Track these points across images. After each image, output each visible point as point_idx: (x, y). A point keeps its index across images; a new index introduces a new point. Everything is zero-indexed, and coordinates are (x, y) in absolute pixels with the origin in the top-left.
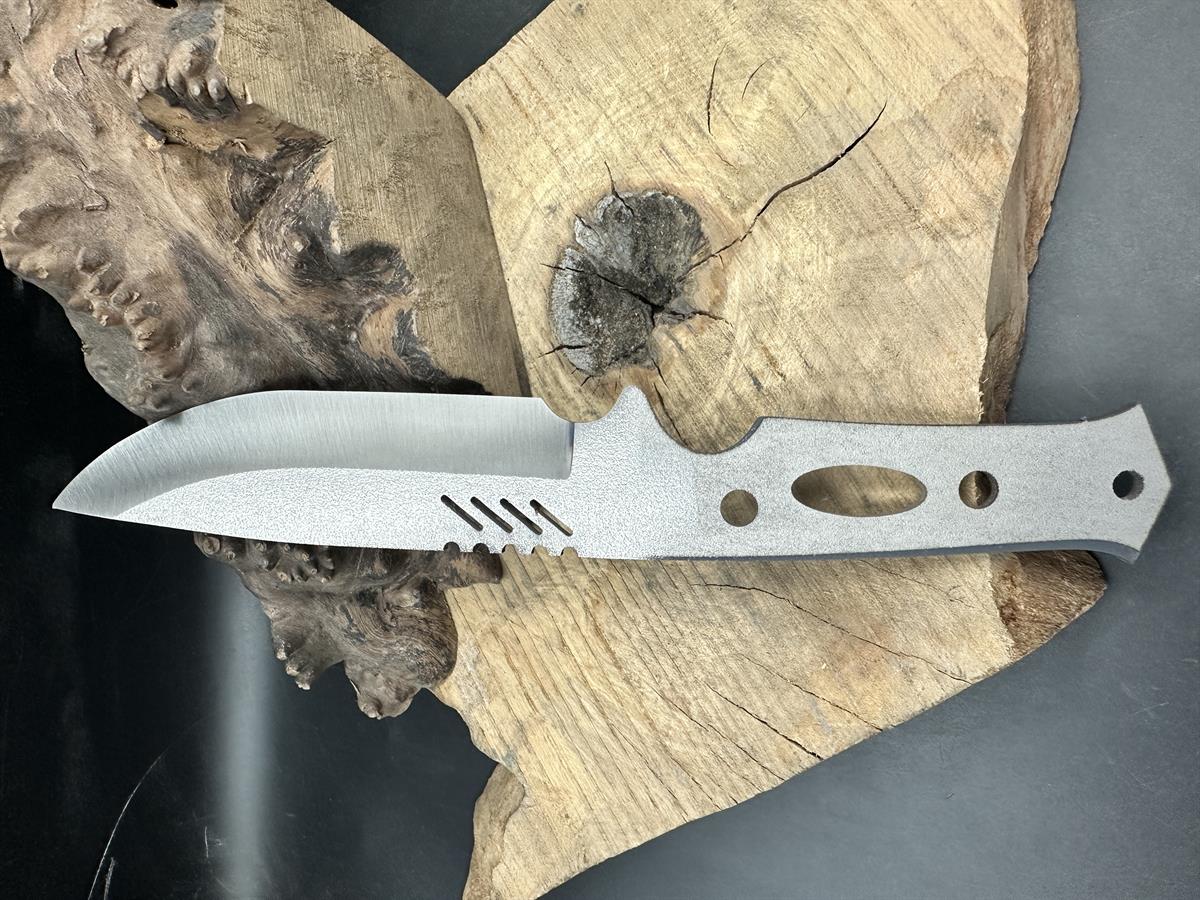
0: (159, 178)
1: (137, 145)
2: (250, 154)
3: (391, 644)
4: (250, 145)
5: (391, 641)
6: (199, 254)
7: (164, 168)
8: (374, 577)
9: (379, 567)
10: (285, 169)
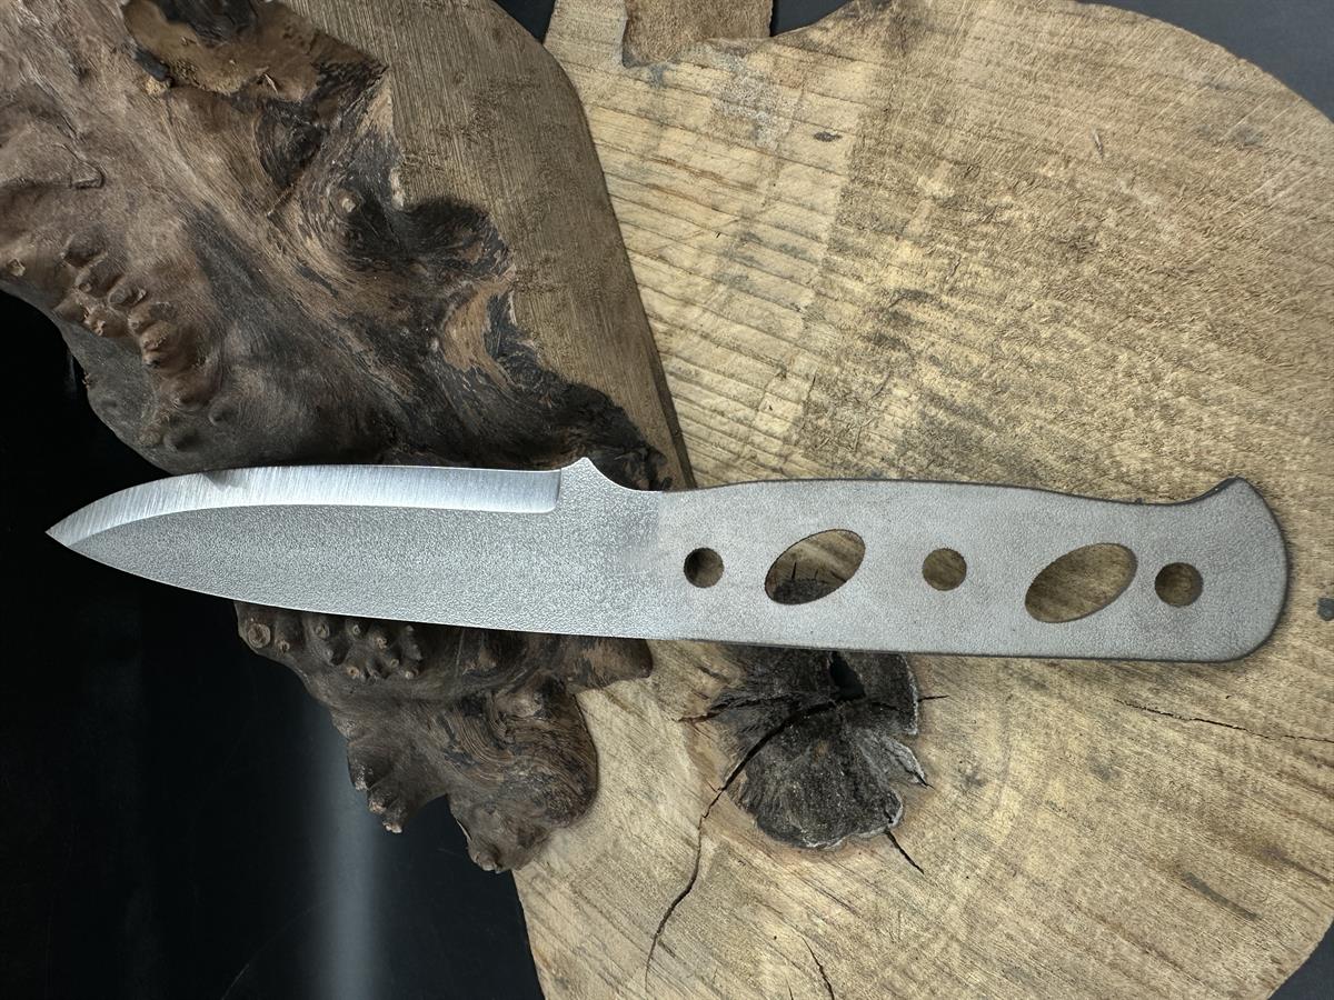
1: (134, 89)
2: (284, 95)
3: (508, 768)
5: (508, 763)
6: (221, 234)
8: (477, 675)
9: (485, 661)
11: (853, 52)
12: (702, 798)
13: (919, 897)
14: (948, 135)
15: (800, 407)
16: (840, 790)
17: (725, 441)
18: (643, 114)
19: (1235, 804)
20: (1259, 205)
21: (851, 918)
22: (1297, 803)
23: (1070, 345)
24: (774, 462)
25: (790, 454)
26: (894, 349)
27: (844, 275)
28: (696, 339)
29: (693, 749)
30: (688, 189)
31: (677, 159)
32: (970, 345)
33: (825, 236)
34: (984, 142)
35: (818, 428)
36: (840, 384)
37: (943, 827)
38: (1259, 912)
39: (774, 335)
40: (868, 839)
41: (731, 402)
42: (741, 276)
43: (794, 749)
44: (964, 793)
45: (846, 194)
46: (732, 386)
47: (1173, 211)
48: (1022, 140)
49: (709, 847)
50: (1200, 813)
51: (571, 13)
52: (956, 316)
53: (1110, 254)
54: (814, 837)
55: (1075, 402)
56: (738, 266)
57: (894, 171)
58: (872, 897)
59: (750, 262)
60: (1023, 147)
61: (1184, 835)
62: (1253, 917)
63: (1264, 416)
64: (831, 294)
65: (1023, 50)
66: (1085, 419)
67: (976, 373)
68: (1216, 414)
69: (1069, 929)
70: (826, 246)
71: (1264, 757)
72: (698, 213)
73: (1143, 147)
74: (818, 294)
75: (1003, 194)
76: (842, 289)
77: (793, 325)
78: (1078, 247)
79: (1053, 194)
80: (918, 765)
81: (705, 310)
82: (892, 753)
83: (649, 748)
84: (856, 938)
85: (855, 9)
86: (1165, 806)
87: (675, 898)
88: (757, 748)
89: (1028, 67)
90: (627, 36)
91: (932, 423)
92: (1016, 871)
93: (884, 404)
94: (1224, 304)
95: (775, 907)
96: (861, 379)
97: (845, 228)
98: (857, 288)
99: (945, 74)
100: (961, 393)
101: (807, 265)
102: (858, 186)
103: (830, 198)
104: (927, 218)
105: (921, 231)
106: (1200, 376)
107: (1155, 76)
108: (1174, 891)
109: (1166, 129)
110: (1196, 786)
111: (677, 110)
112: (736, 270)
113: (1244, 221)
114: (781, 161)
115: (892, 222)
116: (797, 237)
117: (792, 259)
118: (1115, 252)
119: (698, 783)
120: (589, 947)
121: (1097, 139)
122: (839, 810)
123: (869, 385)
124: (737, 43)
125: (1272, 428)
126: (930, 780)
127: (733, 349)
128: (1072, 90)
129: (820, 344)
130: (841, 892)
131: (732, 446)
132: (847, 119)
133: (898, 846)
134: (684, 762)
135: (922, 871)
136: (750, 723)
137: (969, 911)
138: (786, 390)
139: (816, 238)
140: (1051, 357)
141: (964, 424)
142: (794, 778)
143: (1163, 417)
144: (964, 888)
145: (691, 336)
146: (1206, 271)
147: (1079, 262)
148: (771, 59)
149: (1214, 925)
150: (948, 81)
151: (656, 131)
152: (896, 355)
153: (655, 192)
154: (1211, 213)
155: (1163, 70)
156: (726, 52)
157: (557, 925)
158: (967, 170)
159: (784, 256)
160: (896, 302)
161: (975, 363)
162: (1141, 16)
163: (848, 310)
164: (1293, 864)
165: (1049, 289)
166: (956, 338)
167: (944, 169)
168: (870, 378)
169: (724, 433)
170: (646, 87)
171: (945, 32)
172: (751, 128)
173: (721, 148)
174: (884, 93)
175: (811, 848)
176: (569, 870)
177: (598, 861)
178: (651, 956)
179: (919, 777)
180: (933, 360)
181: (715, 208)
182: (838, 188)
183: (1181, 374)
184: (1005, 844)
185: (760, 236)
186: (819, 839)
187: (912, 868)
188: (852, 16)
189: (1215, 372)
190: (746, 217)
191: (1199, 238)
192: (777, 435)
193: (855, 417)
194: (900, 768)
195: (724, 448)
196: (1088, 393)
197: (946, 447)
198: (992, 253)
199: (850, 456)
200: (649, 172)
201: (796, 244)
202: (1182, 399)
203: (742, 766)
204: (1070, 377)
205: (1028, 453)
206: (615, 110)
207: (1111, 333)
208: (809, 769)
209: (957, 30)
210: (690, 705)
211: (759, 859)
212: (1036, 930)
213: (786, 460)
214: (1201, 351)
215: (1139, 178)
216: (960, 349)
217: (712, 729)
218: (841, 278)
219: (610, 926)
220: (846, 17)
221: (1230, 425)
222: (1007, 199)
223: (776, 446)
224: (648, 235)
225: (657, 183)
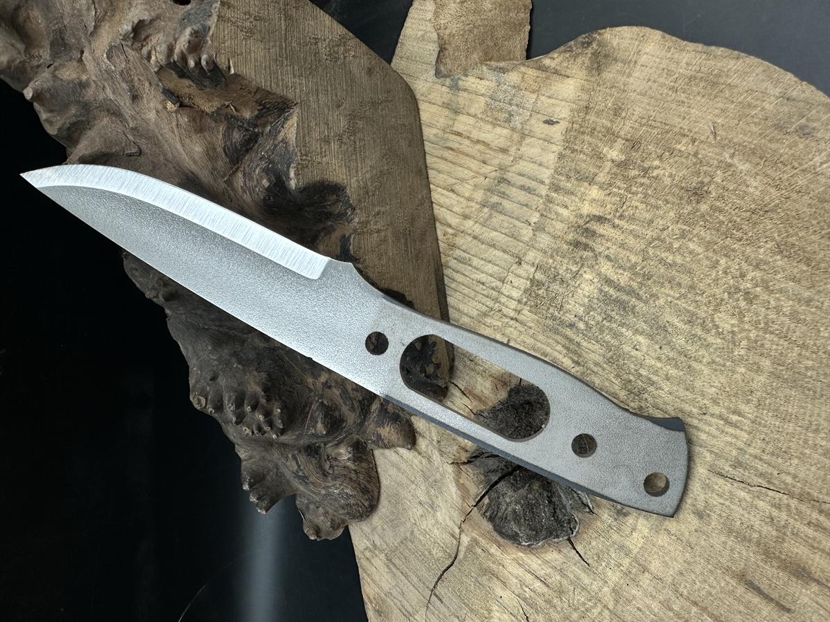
0: (173, 132)
1: (160, 108)
2: (239, 115)
3: (328, 487)
4: (238, 107)
7: (177, 125)
8: (316, 435)
10: (264, 125)
11: (568, 72)
12: (462, 511)
13: (586, 580)
14: (622, 123)
15: (528, 283)
16: (545, 512)
17: (484, 300)
18: (445, 106)
19: (781, 540)
20: (810, 172)
21: (545, 590)
22: (820, 542)
23: (691, 253)
24: (512, 314)
25: (522, 310)
26: (585, 250)
27: (558, 205)
28: (470, 239)
29: (458, 481)
30: (469, 150)
31: (464, 133)
32: (630, 250)
33: (547, 181)
34: (644, 128)
35: (538, 295)
36: (553, 269)
37: (602, 539)
38: (793, 608)
39: (515, 238)
40: (558, 543)
41: (488, 277)
42: (497, 203)
43: (519, 486)
44: (616, 519)
45: (561, 156)
46: (490, 268)
47: (757, 174)
48: (667, 127)
49: (465, 540)
50: (758, 544)
51: (407, 45)
52: (623, 232)
53: (717, 199)
54: (527, 539)
55: (692, 287)
56: (496, 197)
57: (590, 144)
58: (558, 578)
59: (503, 195)
60: (667, 132)
61: (748, 556)
62: (789, 611)
63: (808, 302)
64: (549, 215)
65: (670, 73)
66: (698, 298)
67: (633, 267)
68: (778, 299)
69: (676, 608)
70: (548, 187)
71: (799, 513)
72: (474, 165)
73: (741, 134)
74: (542, 215)
75: (654, 159)
76: (556, 213)
77: (527, 233)
78: (698, 193)
79: (684, 160)
80: (589, 501)
81: (476, 222)
82: (575, 492)
83: (433, 478)
84: (549, 602)
85: (570, 47)
86: (736, 537)
87: (444, 568)
88: (496, 483)
89: (672, 84)
90: (439, 60)
91: (606, 296)
92: (645, 570)
93: (578, 283)
94: (787, 232)
95: (502, 579)
96: (565, 267)
97: (560, 177)
98: (565, 213)
99: (622, 86)
100: (624, 278)
101: (537, 198)
102: (568, 152)
103: (551, 158)
104: (608, 173)
105: (604, 180)
106: (770, 276)
107: (750, 91)
108: (741, 590)
109: (755, 124)
110: (757, 527)
111: (465, 104)
112: (495, 199)
113: (801, 181)
114: (523, 136)
115: (587, 175)
116: (531, 181)
117: (527, 194)
118: (720, 197)
119: (461, 501)
120: (395, 593)
121: (712, 128)
122: (543, 524)
123: (569, 271)
124: (502, 64)
125: (813, 310)
126: (595, 511)
127: (491, 246)
128: (699, 98)
129: (542, 245)
130: (541, 573)
131: (488, 303)
132: (563, 112)
133: (575, 549)
134: (453, 489)
135: (589, 565)
136: (492, 468)
137: (616, 591)
138: (520, 271)
139: (542, 182)
140: (679, 260)
141: (625, 297)
142: (517, 503)
143: (745, 299)
144: (614, 577)
145: (467, 237)
146: (776, 211)
147: (698, 202)
148: (520, 76)
149: (764, 613)
150: (624, 91)
151: (452, 116)
152: (586, 254)
153: (450, 152)
154: (781, 176)
155: (754, 87)
156: (495, 71)
157: (377, 578)
158: (633, 144)
159: (523, 193)
160: (588, 222)
161: (633, 261)
162: (743, 54)
163: (559, 226)
164: (815, 580)
165: (679, 218)
166: (622, 246)
167: (620, 142)
168: (570, 267)
169: (483, 295)
170: (448, 90)
171: (624, 62)
172: (507, 116)
173: (489, 127)
174: (585, 97)
175: (524, 546)
176: (385, 547)
177: (402, 542)
178: (429, 602)
179: (589, 508)
180: (608, 257)
181: (484, 163)
182: (556, 154)
183: (758, 274)
184: (638, 553)
185: (509, 180)
186: (529, 540)
187: (582, 562)
188: (569, 51)
189: (779, 273)
190: (502, 168)
191: (773, 190)
192: (514, 298)
193: (560, 290)
194: (579, 502)
195: (483, 304)
196: (700, 282)
197: (613, 311)
198: (646, 195)
199: (556, 313)
200: (447, 139)
201: (530, 185)
202: (758, 289)
203: (487, 493)
204: (690, 272)
205: (663, 317)
206: (430, 103)
207: (715, 247)
208: (527, 498)
209: (631, 60)
210: (457, 455)
211: (493, 549)
212: (655, 606)
213: (519, 313)
214: (771, 260)
215: (737, 153)
216: (625, 252)
217: (469, 470)
218: (556, 207)
219: (406, 581)
220: (565, 51)
221: (787, 306)
222: (657, 163)
223: (513, 304)
224: (446, 177)
225: (452, 146)
